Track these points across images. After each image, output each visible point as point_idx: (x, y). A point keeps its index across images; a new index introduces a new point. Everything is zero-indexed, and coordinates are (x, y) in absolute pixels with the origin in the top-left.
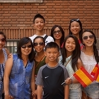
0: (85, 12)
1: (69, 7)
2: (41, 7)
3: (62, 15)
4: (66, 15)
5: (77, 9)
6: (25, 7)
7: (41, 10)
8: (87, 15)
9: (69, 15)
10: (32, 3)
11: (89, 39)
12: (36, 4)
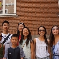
0: (41, 21)
1: (32, 18)
2: (17, 19)
3: (28, 23)
4: (31, 23)
5: (37, 20)
6: (8, 19)
7: (17, 20)
8: (42, 22)
9: (32, 23)
10: (12, 17)
11: (42, 31)
12: (14, 18)
